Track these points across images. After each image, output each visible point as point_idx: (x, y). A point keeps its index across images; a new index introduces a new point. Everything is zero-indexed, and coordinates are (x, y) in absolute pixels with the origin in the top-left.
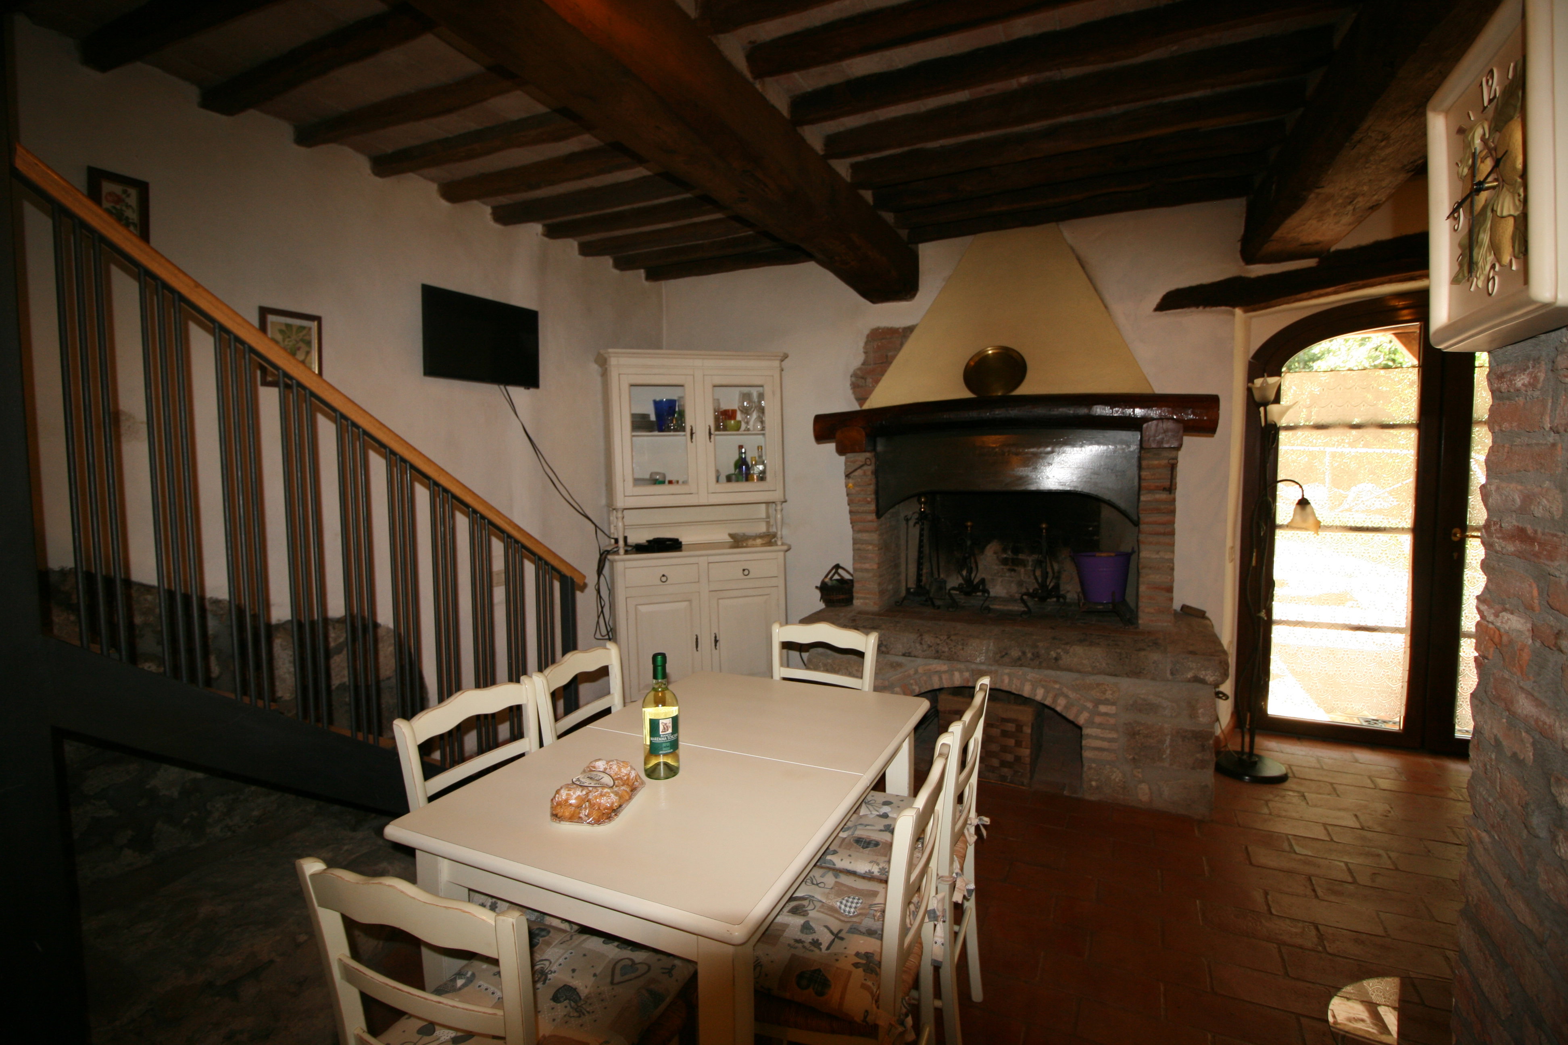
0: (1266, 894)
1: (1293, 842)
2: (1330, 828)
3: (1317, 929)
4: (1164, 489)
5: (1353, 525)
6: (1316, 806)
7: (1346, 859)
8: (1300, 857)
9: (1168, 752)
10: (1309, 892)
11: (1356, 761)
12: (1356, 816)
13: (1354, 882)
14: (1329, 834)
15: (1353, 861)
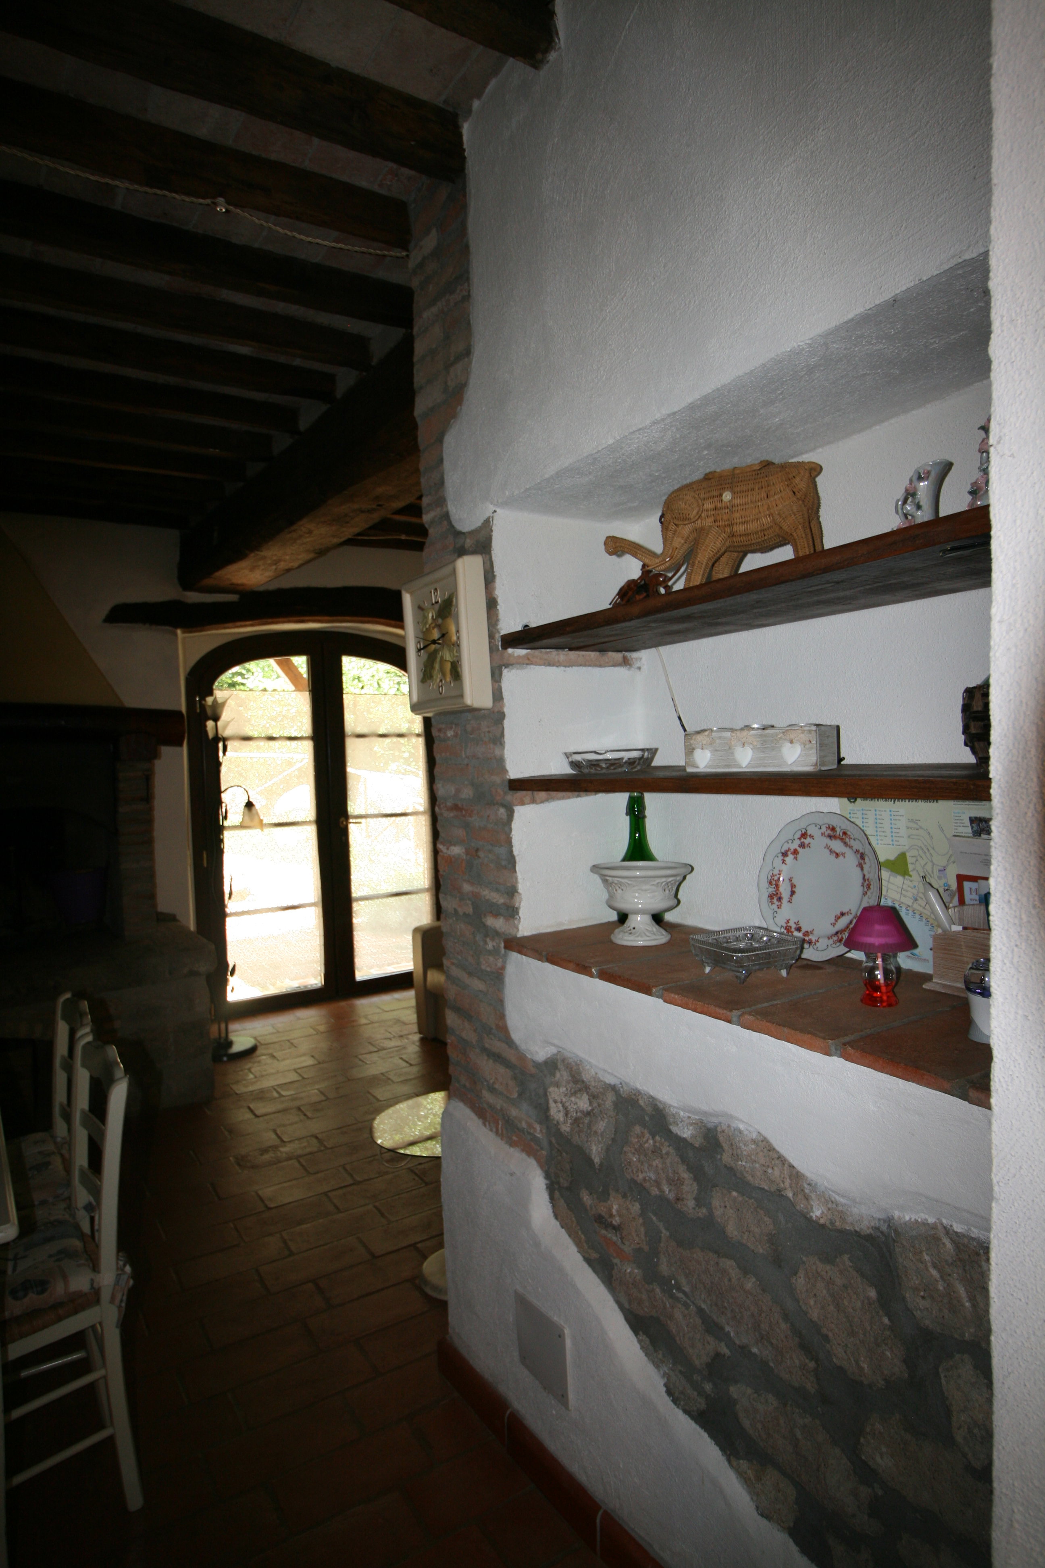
0: (275, 1131)
1: (279, 1090)
2: (299, 1071)
3: (317, 1138)
4: (143, 800)
5: (277, 822)
6: (284, 1059)
7: (317, 1086)
8: (287, 1098)
10: (302, 1117)
11: (299, 1019)
12: (313, 1056)
13: (327, 1099)
14: (300, 1075)
15: (322, 1086)
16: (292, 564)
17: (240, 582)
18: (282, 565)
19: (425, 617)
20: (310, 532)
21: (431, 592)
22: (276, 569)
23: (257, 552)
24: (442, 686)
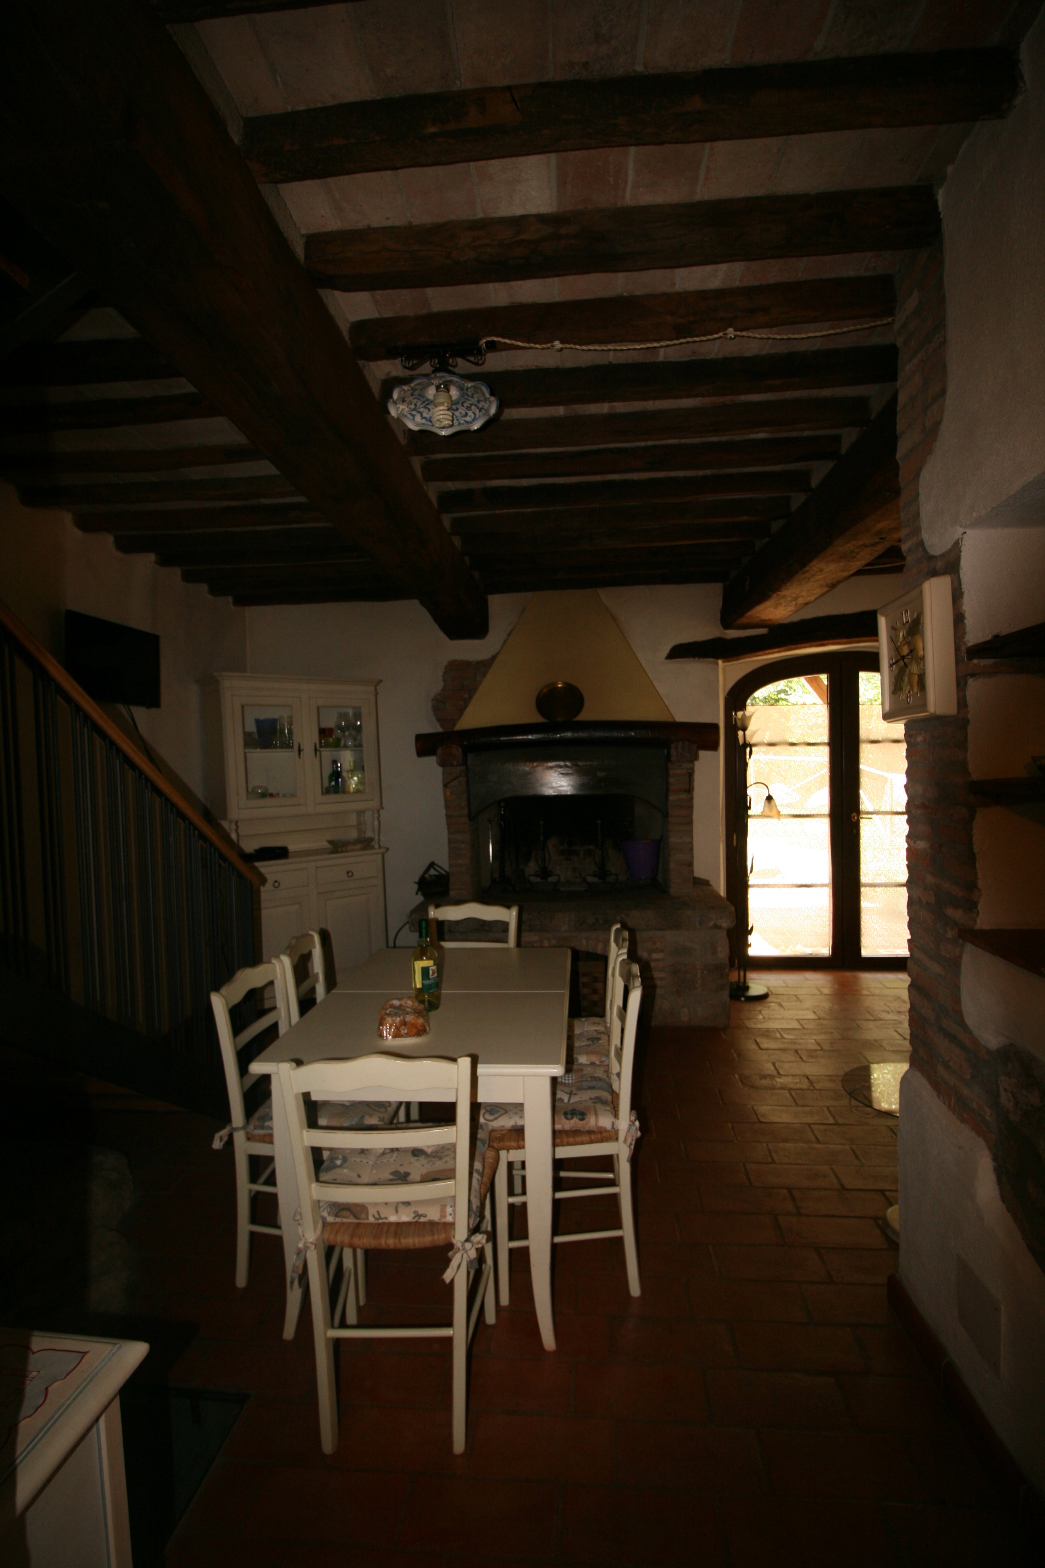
0: (774, 1064)
1: (782, 1033)
2: (801, 1021)
3: (808, 1078)
4: (685, 791)
5: (795, 814)
6: (789, 1010)
7: (815, 1037)
8: (787, 1041)
9: (700, 982)
10: (798, 1059)
11: (807, 979)
12: (814, 1012)
13: (822, 1049)
14: (801, 1025)
15: (819, 1038)
16: (809, 599)
17: (767, 618)
18: (801, 601)
19: (897, 636)
20: (821, 570)
21: (902, 614)
22: (796, 604)
23: (778, 593)
24: (910, 697)
